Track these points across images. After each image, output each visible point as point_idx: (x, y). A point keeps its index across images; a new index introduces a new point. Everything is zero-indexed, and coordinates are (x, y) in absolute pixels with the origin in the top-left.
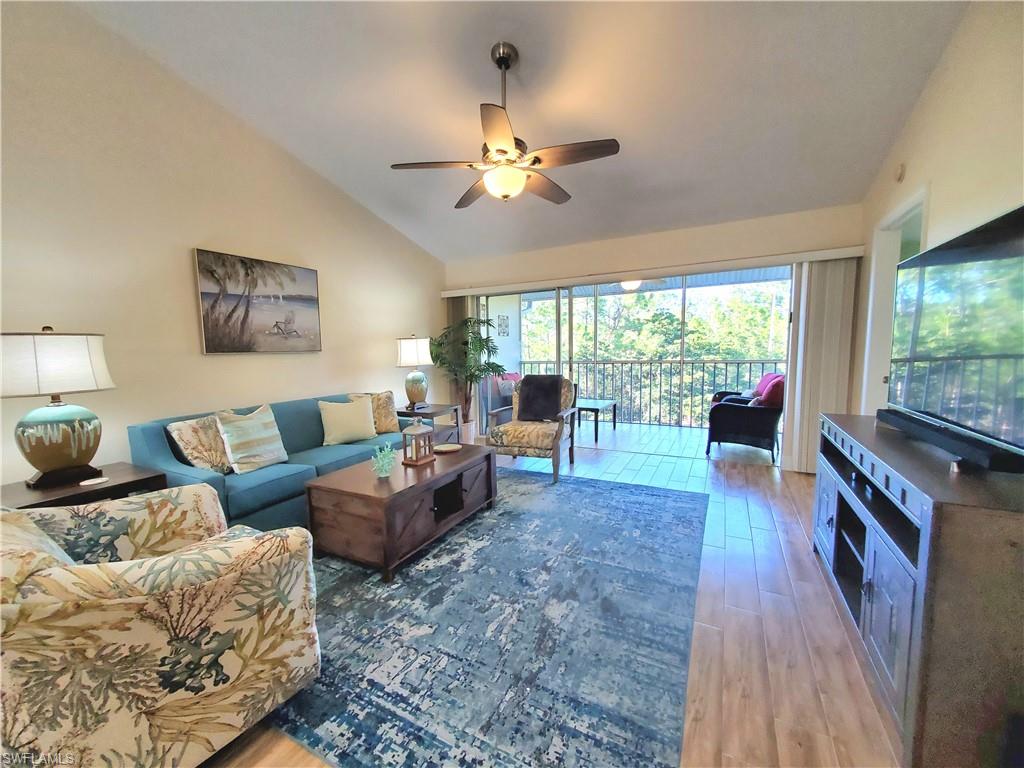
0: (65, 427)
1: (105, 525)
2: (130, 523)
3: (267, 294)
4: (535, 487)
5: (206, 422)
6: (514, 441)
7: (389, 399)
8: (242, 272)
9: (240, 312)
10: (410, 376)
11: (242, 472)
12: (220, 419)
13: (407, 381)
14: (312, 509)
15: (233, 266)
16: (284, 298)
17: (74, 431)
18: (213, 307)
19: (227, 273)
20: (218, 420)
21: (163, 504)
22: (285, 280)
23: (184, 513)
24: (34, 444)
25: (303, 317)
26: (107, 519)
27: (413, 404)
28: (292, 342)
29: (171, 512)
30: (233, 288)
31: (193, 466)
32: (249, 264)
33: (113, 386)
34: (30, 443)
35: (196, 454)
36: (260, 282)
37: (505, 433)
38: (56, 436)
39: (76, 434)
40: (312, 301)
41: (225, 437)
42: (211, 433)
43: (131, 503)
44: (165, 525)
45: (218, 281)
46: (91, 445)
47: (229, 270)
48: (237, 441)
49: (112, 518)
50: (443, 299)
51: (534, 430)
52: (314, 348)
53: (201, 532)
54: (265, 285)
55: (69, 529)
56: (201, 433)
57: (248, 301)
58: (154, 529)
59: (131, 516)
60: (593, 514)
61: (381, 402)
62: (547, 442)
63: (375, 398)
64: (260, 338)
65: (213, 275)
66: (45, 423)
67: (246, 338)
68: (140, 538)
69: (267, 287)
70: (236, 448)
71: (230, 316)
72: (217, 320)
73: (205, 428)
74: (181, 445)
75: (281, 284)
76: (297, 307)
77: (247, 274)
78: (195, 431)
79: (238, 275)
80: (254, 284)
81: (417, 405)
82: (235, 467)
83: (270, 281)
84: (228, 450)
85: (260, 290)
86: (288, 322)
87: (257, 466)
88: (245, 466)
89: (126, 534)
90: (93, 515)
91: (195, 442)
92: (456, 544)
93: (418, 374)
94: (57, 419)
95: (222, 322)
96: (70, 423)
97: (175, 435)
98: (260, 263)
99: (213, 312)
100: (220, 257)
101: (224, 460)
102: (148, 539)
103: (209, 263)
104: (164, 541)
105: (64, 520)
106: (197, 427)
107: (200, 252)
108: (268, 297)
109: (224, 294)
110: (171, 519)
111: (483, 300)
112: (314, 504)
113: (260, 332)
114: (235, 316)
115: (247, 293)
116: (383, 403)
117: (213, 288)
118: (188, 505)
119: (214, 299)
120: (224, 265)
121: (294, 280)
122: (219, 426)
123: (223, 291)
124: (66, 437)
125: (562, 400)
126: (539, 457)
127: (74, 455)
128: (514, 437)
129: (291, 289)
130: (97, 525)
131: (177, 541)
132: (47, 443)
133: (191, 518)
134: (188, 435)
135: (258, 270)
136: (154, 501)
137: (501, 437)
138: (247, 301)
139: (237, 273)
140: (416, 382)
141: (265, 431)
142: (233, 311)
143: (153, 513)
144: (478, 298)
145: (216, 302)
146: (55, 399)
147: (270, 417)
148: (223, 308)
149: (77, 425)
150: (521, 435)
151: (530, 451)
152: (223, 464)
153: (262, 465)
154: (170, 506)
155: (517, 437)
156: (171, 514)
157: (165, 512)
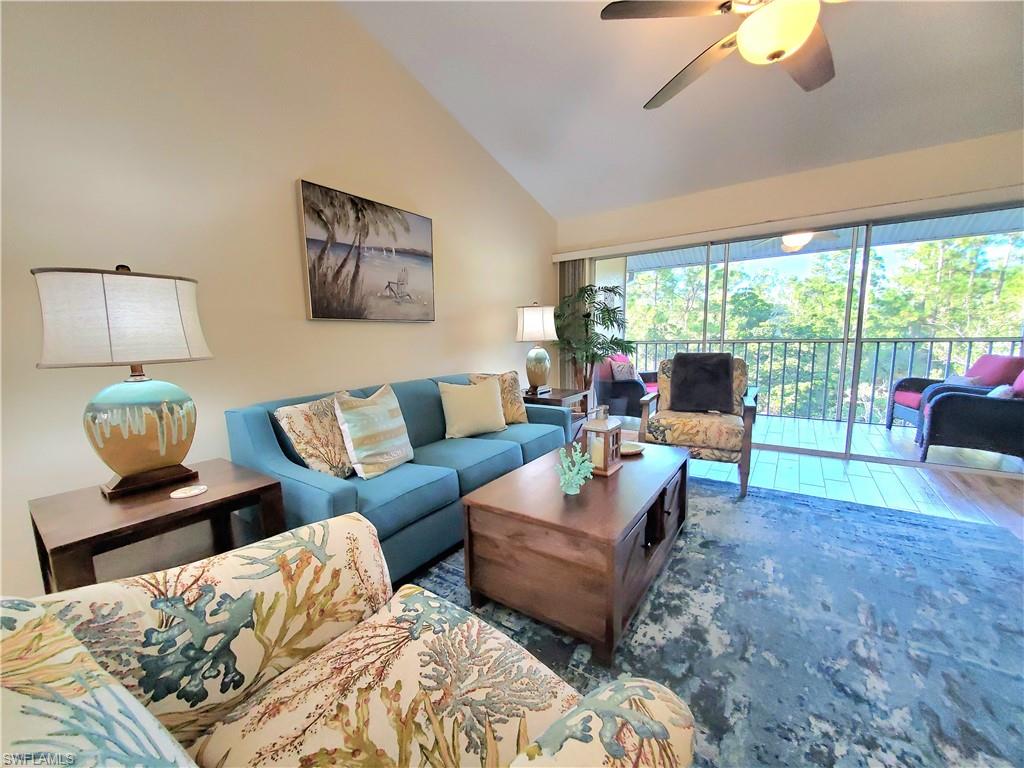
0: (149, 411)
1: (214, 613)
2: (255, 605)
3: (378, 246)
4: (718, 502)
5: (322, 406)
6: (682, 438)
7: (515, 380)
8: (352, 215)
9: (350, 267)
10: (533, 353)
11: (368, 475)
12: (341, 404)
13: (529, 360)
14: (471, 535)
15: (342, 206)
16: (398, 252)
17: (161, 418)
18: (320, 258)
19: (335, 214)
20: (337, 406)
21: (304, 560)
22: (399, 229)
23: (336, 574)
24: (108, 436)
25: (416, 277)
26: (217, 599)
27: (534, 388)
28: (405, 309)
29: (318, 572)
30: (345, 235)
31: (306, 466)
32: (360, 205)
33: (206, 353)
34: (103, 434)
35: (311, 451)
36: (371, 229)
37: (670, 427)
38: (138, 425)
39: (164, 422)
40: (426, 257)
41: (345, 428)
42: (326, 421)
43: (253, 561)
44: (310, 599)
45: (325, 225)
46: (184, 437)
47: (338, 210)
48: (360, 434)
49: (225, 597)
50: (555, 263)
51: (711, 425)
52: (427, 318)
53: (361, 605)
54: (378, 234)
55: (149, 633)
56: (315, 422)
57: (359, 254)
58: (293, 610)
59: (257, 587)
61: (506, 385)
62: (734, 441)
63: (502, 379)
64: (372, 302)
65: (320, 217)
66: (123, 406)
67: (356, 301)
68: (272, 632)
69: (379, 236)
70: (360, 444)
71: (339, 272)
72: (325, 275)
73: (321, 414)
74: (292, 436)
75: (394, 235)
76: (410, 263)
77: (358, 218)
78: (308, 419)
79: (347, 220)
80: (364, 231)
81: (540, 390)
82: (359, 469)
83: (382, 228)
84: (349, 445)
85: (372, 240)
86: (400, 283)
87: (386, 469)
88: (371, 467)
89: (250, 625)
90: (191, 595)
91: (309, 434)
93: (542, 351)
94: (138, 400)
95: (330, 278)
96: (155, 406)
97: (284, 424)
98: (371, 204)
99: (320, 266)
100: (327, 192)
101: (344, 459)
102: (284, 630)
103: (317, 199)
104: (308, 630)
105: (139, 614)
106: (311, 413)
107: (306, 185)
108: (380, 250)
109: (332, 243)
110: (317, 588)
112: (475, 529)
113: (371, 294)
114: (345, 271)
115: (357, 244)
116: (508, 385)
117: (321, 234)
118: (340, 561)
119: (322, 247)
120: (332, 203)
121: (407, 229)
122: (338, 412)
123: (332, 237)
124: (151, 427)
126: (720, 460)
127: (163, 452)
128: (682, 433)
129: (405, 242)
130: (199, 614)
131: (328, 627)
132: (126, 436)
133: (347, 580)
134: (300, 424)
135: (369, 214)
136: (291, 554)
137: (663, 432)
138: (356, 251)
139: (346, 215)
140: (539, 360)
141: (389, 415)
142: (342, 266)
143: (290, 578)
145: (323, 251)
146: (137, 370)
147: (394, 403)
148: (332, 260)
149: (165, 410)
150: (694, 431)
151: (704, 452)
152: (344, 464)
153: (391, 466)
154: (315, 562)
155: (687, 434)
156: (316, 579)
157: (308, 574)
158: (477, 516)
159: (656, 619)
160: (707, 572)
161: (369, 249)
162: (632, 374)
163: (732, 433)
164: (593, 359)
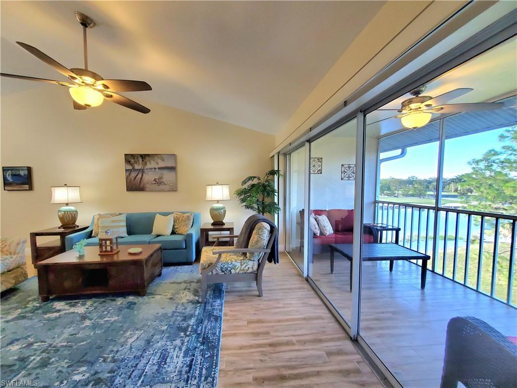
3: (151, 167)
8: (141, 160)
9: (140, 176)
10: (215, 206)
15: (138, 158)
16: (158, 168)
18: (130, 174)
22: (160, 161)
27: (215, 222)
30: (137, 167)
32: (143, 156)
36: (148, 163)
45: (132, 165)
47: (136, 160)
50: (270, 158)
54: (150, 164)
57: (143, 171)
65: (130, 163)
71: (136, 177)
72: (131, 179)
75: (157, 163)
77: (143, 161)
80: (145, 164)
83: (152, 162)
85: (149, 166)
86: (160, 178)
98: (148, 155)
99: (129, 176)
100: (133, 156)
103: (129, 158)
107: (126, 155)
109: (134, 169)
114: (138, 177)
115: (142, 168)
117: (130, 167)
119: (130, 171)
120: (134, 158)
121: (163, 160)
129: (162, 164)
135: (147, 158)
139: (139, 161)
142: (137, 175)
146: (67, 205)
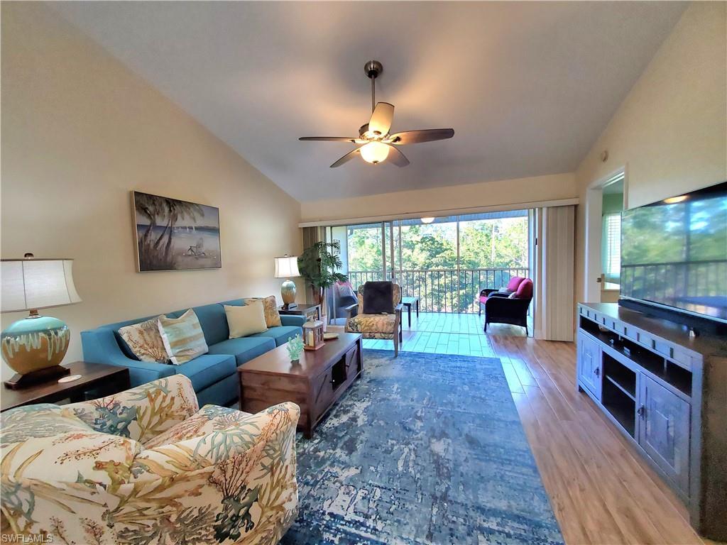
0: (43, 335)
1: (120, 414)
2: (137, 411)
3: (184, 225)
4: (383, 361)
5: (149, 324)
6: (366, 328)
7: (273, 301)
8: (167, 209)
9: (165, 239)
10: (285, 284)
11: (180, 363)
12: (162, 323)
13: (283, 288)
14: (243, 388)
15: (161, 205)
16: (196, 228)
17: (50, 339)
18: (146, 236)
19: (156, 209)
20: (159, 324)
21: (158, 393)
22: (197, 215)
23: (173, 399)
24: (17, 350)
25: (209, 243)
26: (122, 408)
27: (286, 305)
28: (202, 261)
29: (164, 398)
30: (160, 222)
31: (140, 360)
32: (172, 203)
33: (80, 300)
34: (13, 350)
35: (143, 351)
36: (179, 217)
37: (359, 323)
38: (36, 343)
39: (52, 340)
40: (215, 231)
41: (164, 337)
42: (152, 333)
43: (135, 394)
44: (161, 409)
45: (149, 216)
46: (63, 349)
47: (158, 208)
48: (175, 340)
49: (124, 407)
50: (300, 228)
51: (380, 321)
52: (217, 265)
53: (185, 413)
54: (183, 219)
55: (96, 420)
56: (145, 334)
57: (171, 231)
58: (153, 414)
59: (138, 404)
60: (432, 377)
61: (268, 304)
62: (390, 328)
63: (265, 301)
64: (180, 259)
65: (146, 212)
66: (26, 333)
67: (169, 259)
68: (145, 422)
69: (184, 221)
70: (174, 345)
71: (158, 243)
72: (149, 245)
73: (148, 330)
74: (130, 344)
75: (194, 219)
77: (170, 211)
78: (141, 333)
79: (164, 212)
80: (175, 218)
81: (290, 305)
82: (174, 360)
83: (186, 215)
84: (168, 347)
85: (180, 222)
86: (199, 246)
87: (191, 358)
88: (182, 358)
89: (135, 419)
90: (111, 406)
91: (141, 342)
92: (347, 406)
93: (291, 283)
94: (36, 329)
95: (152, 246)
96: (46, 331)
97: (125, 337)
98: (180, 202)
99: (145, 240)
100: (151, 198)
101: (164, 354)
102: (149, 423)
103: (144, 203)
104: (160, 422)
105: (91, 413)
106: (142, 330)
107: (137, 194)
108: (185, 228)
109: (154, 226)
110: (164, 405)
111: (328, 229)
112: (244, 384)
113: (179, 254)
115: (170, 225)
116: (269, 304)
117: (146, 222)
118: (174, 393)
119: (146, 229)
120: (154, 203)
121: (203, 215)
122: (161, 328)
123: (153, 223)
124: (44, 343)
125: (394, 299)
126: (384, 339)
127: (50, 358)
128: (365, 326)
129: (201, 222)
130: (115, 414)
131: (169, 422)
132: (29, 350)
133: (178, 402)
134: (136, 337)
135: (178, 208)
136: (151, 391)
137: (357, 326)
138: (169, 230)
139: (163, 210)
140: (289, 288)
141: (192, 327)
142: (160, 239)
143: (152, 400)
144: (325, 227)
145: (148, 232)
146: (34, 313)
147: (195, 320)
148: (153, 236)
149: (53, 333)
150: (371, 324)
151: (377, 335)
152: (164, 358)
153: (194, 357)
154: (163, 394)
155: (368, 326)
156: (164, 400)
157: (160, 399)
158: (245, 376)
159: (336, 416)
160: (367, 394)
161: (178, 228)
162: (349, 293)
163: (389, 324)
164: (324, 284)
